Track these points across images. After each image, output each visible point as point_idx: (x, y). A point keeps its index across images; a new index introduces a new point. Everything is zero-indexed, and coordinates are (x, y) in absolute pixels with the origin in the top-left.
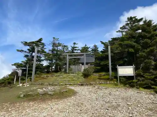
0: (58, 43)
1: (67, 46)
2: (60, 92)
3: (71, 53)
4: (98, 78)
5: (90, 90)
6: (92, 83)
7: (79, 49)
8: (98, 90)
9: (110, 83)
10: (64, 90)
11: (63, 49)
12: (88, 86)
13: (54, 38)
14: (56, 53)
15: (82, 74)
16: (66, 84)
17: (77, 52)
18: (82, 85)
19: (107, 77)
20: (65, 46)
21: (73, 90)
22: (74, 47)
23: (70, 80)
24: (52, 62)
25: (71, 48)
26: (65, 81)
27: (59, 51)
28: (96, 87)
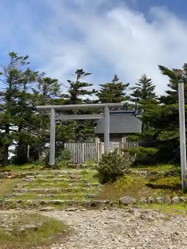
0: (24, 71)
1: (55, 81)
2: (14, 233)
3: (67, 103)
4: (147, 185)
5: (116, 222)
6: (124, 202)
7: (94, 91)
8: (141, 223)
9: (181, 200)
10: (28, 226)
11: (45, 88)
12: (110, 210)
13: (13, 55)
14: (19, 103)
15: (95, 172)
16: (43, 203)
17: (87, 101)
18: (94, 206)
19: (172, 180)
20: (48, 81)
21: (61, 224)
22: (78, 82)
23: (58, 189)
24: (8, 130)
25: (69, 85)
26: (43, 192)
27: (29, 96)
28: (137, 213)
